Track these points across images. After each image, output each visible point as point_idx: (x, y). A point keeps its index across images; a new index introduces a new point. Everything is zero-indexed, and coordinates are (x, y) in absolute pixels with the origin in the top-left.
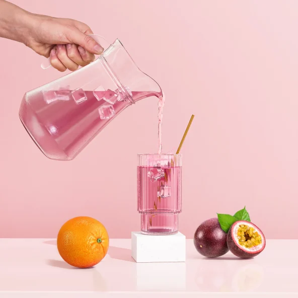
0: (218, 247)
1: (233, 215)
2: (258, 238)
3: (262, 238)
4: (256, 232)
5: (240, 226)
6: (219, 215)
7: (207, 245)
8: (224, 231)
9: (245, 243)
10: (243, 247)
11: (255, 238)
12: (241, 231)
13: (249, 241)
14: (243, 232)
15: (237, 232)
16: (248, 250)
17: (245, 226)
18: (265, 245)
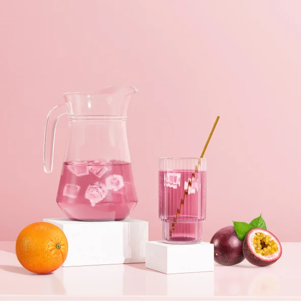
0: (234, 255)
1: (249, 223)
2: (275, 246)
3: (279, 246)
4: (273, 240)
5: (256, 234)
6: (235, 223)
7: (223, 253)
8: (239, 239)
9: (262, 251)
10: (259, 255)
11: (271, 246)
12: (257, 239)
13: (265, 249)
14: (259, 240)
15: (253, 239)
16: (264, 258)
17: (261, 234)
18: (281, 253)
